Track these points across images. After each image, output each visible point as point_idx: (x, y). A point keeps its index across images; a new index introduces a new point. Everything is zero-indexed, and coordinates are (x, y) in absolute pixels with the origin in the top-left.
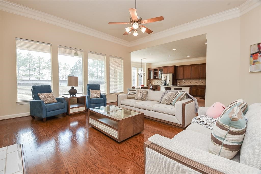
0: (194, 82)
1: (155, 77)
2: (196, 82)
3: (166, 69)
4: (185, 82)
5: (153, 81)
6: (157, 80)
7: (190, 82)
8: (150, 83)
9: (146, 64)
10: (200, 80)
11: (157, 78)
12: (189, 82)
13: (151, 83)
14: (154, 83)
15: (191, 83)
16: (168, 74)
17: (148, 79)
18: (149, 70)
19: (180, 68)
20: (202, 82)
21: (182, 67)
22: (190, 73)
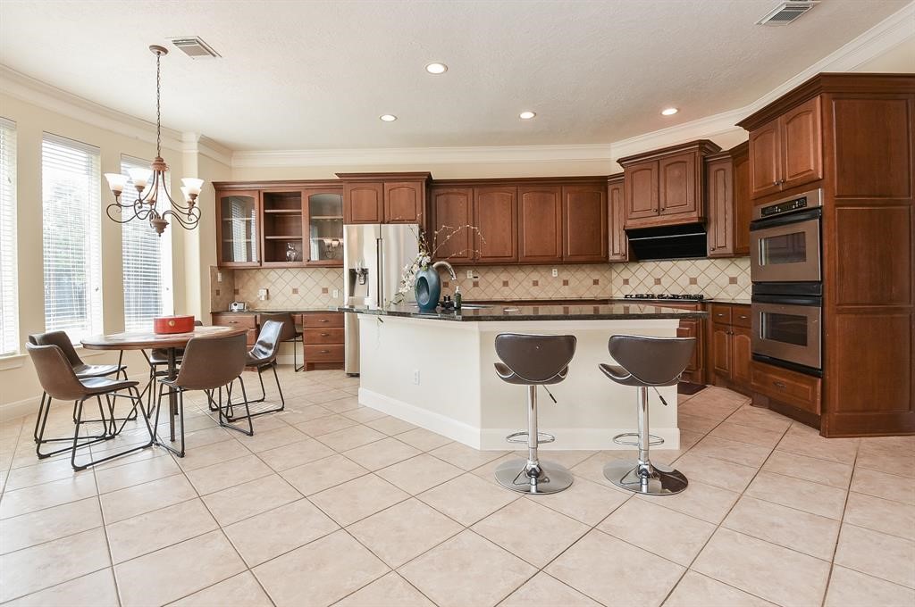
0: (525, 283)
1: (275, 252)
2: (536, 283)
3: (367, 195)
4: (476, 284)
5: (260, 276)
6: (288, 275)
7: (506, 284)
8: (236, 292)
9: (195, 145)
10: (555, 273)
11: (289, 259)
12: (498, 285)
13: (243, 294)
14: (268, 297)
15: (512, 284)
16: (366, 227)
17: (220, 267)
18: (225, 199)
19: (451, 196)
20: (566, 283)
21: (462, 190)
22: (508, 229)
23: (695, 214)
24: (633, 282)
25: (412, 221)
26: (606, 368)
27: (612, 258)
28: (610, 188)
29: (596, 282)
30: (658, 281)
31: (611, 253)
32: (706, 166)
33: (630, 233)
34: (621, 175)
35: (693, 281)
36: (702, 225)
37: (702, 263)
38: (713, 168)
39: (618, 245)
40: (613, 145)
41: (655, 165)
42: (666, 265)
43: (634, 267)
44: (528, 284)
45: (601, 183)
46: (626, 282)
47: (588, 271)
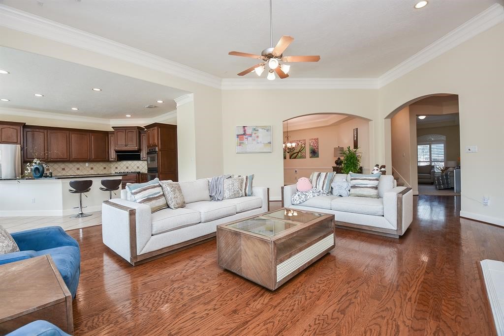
2: (78, 169)
7: (64, 169)
10: (87, 164)
12: (60, 170)
15: (67, 169)
19: (35, 132)
20: (92, 169)
21: (41, 130)
22: (65, 148)
23: (136, 148)
24: (119, 168)
25: (16, 143)
26: (102, 189)
27: (110, 159)
28: (110, 135)
29: (105, 168)
30: (127, 168)
31: (110, 158)
32: (140, 133)
33: (117, 152)
34: (113, 132)
35: (138, 167)
36: (139, 150)
37: (140, 162)
38: (142, 135)
39: (113, 155)
40: (111, 120)
41: (124, 131)
42: (130, 162)
43: (119, 163)
44: (74, 169)
45: (106, 134)
46: (116, 168)
47: (101, 164)
